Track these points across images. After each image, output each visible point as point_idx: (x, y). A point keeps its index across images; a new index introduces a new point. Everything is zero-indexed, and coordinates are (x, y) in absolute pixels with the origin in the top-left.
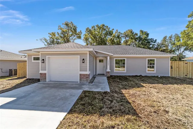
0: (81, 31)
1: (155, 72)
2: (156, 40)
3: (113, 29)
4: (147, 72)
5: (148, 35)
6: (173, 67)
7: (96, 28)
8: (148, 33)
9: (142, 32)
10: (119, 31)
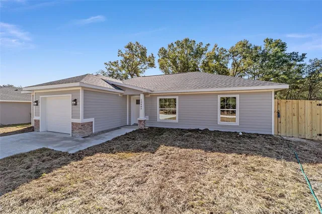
0: (152, 55)
1: (237, 123)
2: (304, 55)
3: (208, 45)
4: (220, 123)
5: (283, 46)
6: (282, 114)
7: (175, 46)
8: (283, 41)
9: (269, 41)
10: (220, 47)
